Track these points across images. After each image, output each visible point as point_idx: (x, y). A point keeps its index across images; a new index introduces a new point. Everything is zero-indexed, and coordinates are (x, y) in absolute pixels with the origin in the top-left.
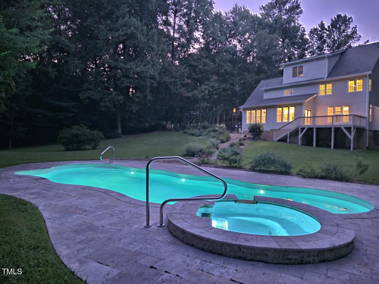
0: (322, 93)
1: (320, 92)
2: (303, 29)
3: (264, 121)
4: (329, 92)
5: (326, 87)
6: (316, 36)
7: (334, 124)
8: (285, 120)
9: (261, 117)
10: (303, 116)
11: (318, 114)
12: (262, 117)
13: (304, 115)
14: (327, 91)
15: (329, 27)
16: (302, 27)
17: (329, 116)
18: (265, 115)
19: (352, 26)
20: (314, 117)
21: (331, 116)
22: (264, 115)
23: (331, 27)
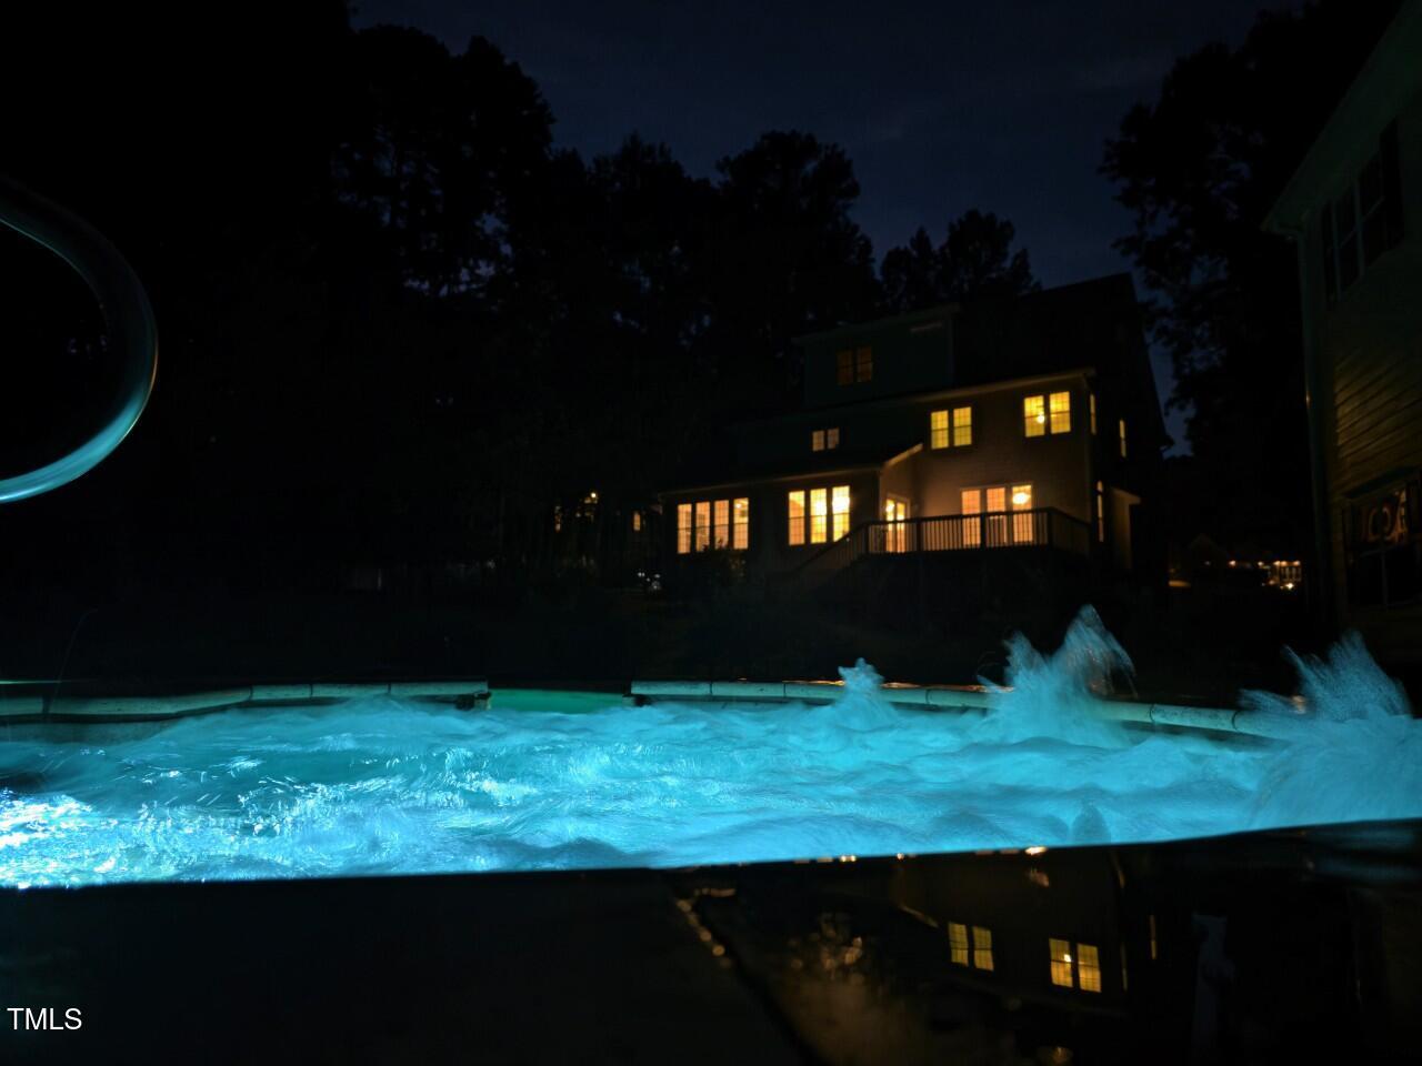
0: (940, 442)
1: (933, 435)
2: (862, 242)
3: (742, 541)
4: (964, 438)
5: (951, 419)
6: (904, 278)
7: (988, 545)
8: (818, 537)
9: (731, 525)
10: (881, 519)
11: (931, 511)
12: (737, 528)
13: (885, 515)
14: (957, 432)
15: (942, 249)
16: (859, 235)
17: (970, 516)
18: (746, 520)
19: (1013, 249)
20: (916, 522)
21: (975, 516)
22: (742, 521)
23: (947, 251)
